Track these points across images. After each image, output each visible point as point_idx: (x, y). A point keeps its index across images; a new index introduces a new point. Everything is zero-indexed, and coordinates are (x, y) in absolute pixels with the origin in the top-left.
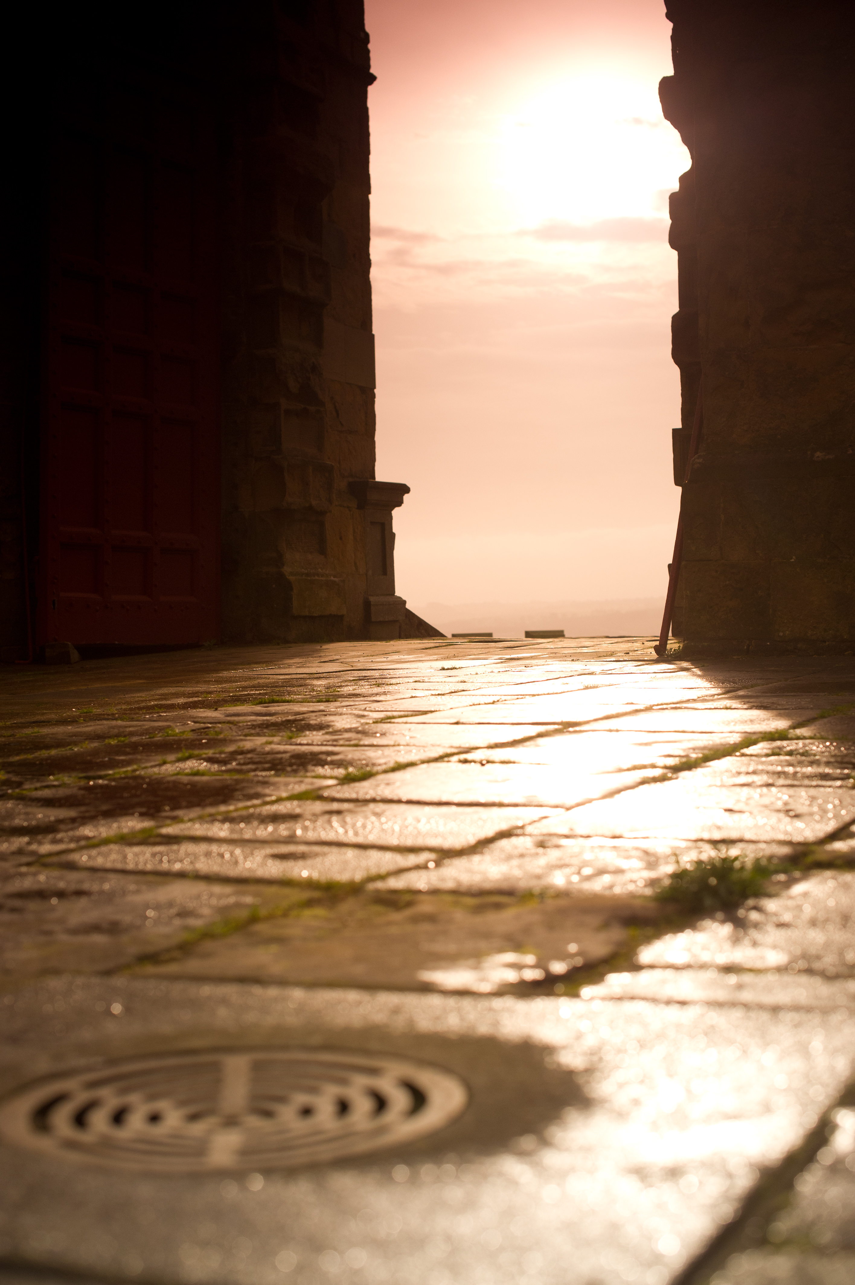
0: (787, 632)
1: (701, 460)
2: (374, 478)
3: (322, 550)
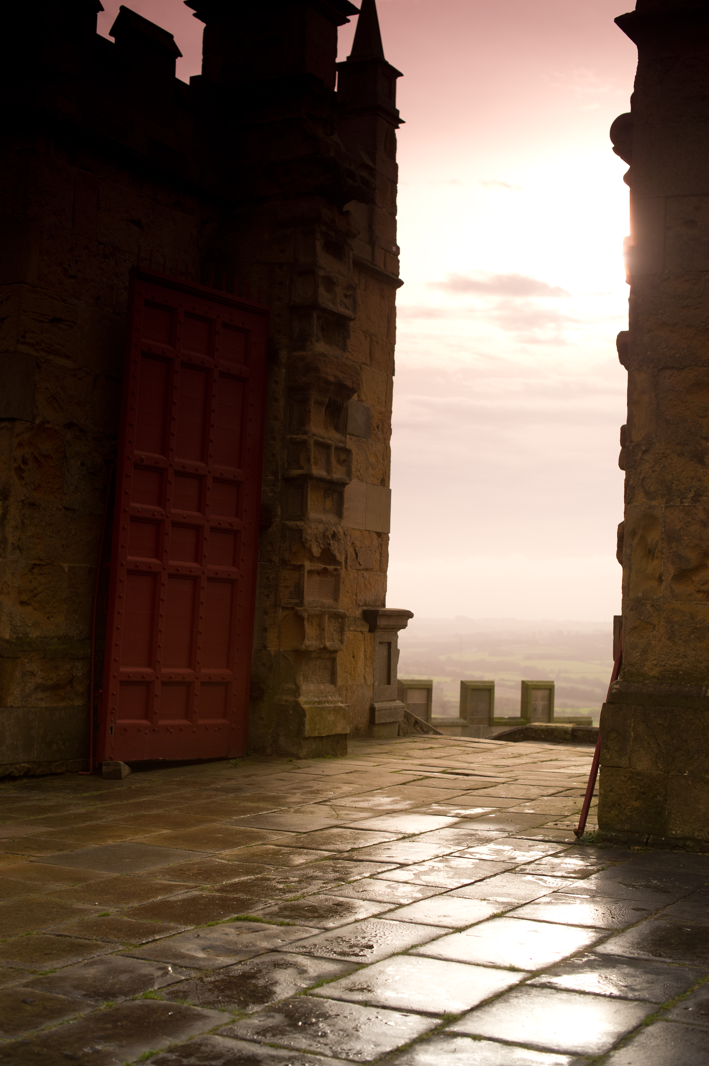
0: (679, 832)
2: (384, 605)
3: (333, 681)
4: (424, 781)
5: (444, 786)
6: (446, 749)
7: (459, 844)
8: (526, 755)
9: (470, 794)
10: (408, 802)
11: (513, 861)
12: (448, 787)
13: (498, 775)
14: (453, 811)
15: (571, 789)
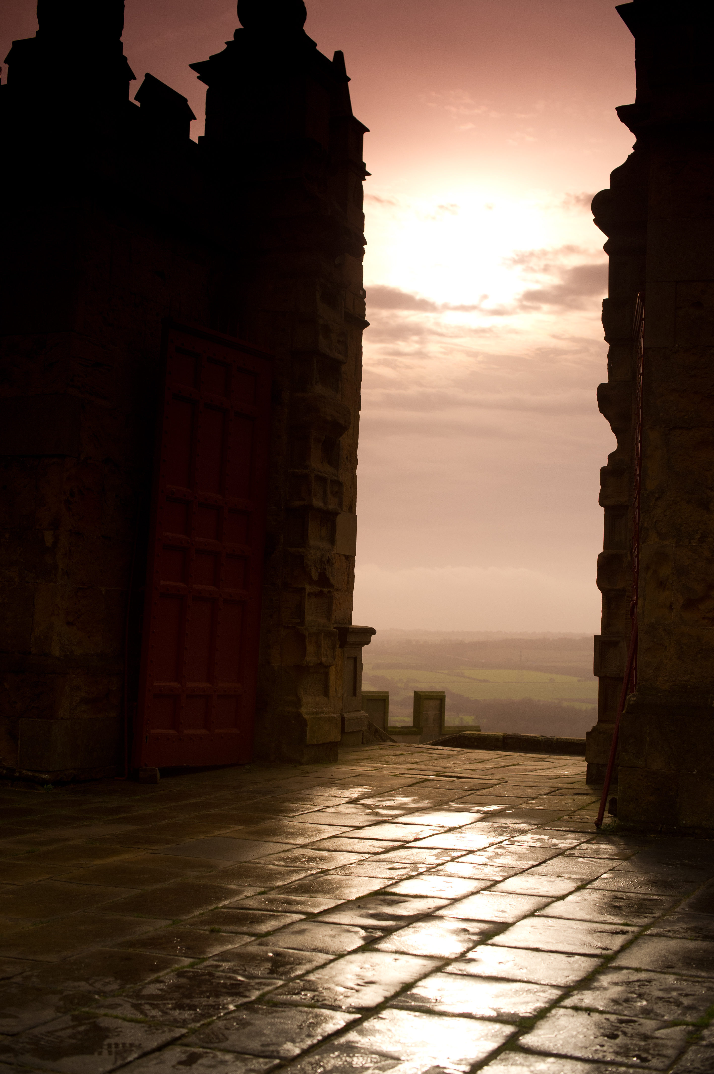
0: (689, 822)
1: (635, 699)
2: (351, 623)
3: (326, 693)
4: (426, 782)
5: (448, 787)
6: (415, 755)
7: (500, 835)
8: (488, 760)
9: (476, 793)
10: (428, 801)
11: (557, 847)
12: (451, 788)
13: (487, 777)
14: (472, 808)
15: (560, 789)
